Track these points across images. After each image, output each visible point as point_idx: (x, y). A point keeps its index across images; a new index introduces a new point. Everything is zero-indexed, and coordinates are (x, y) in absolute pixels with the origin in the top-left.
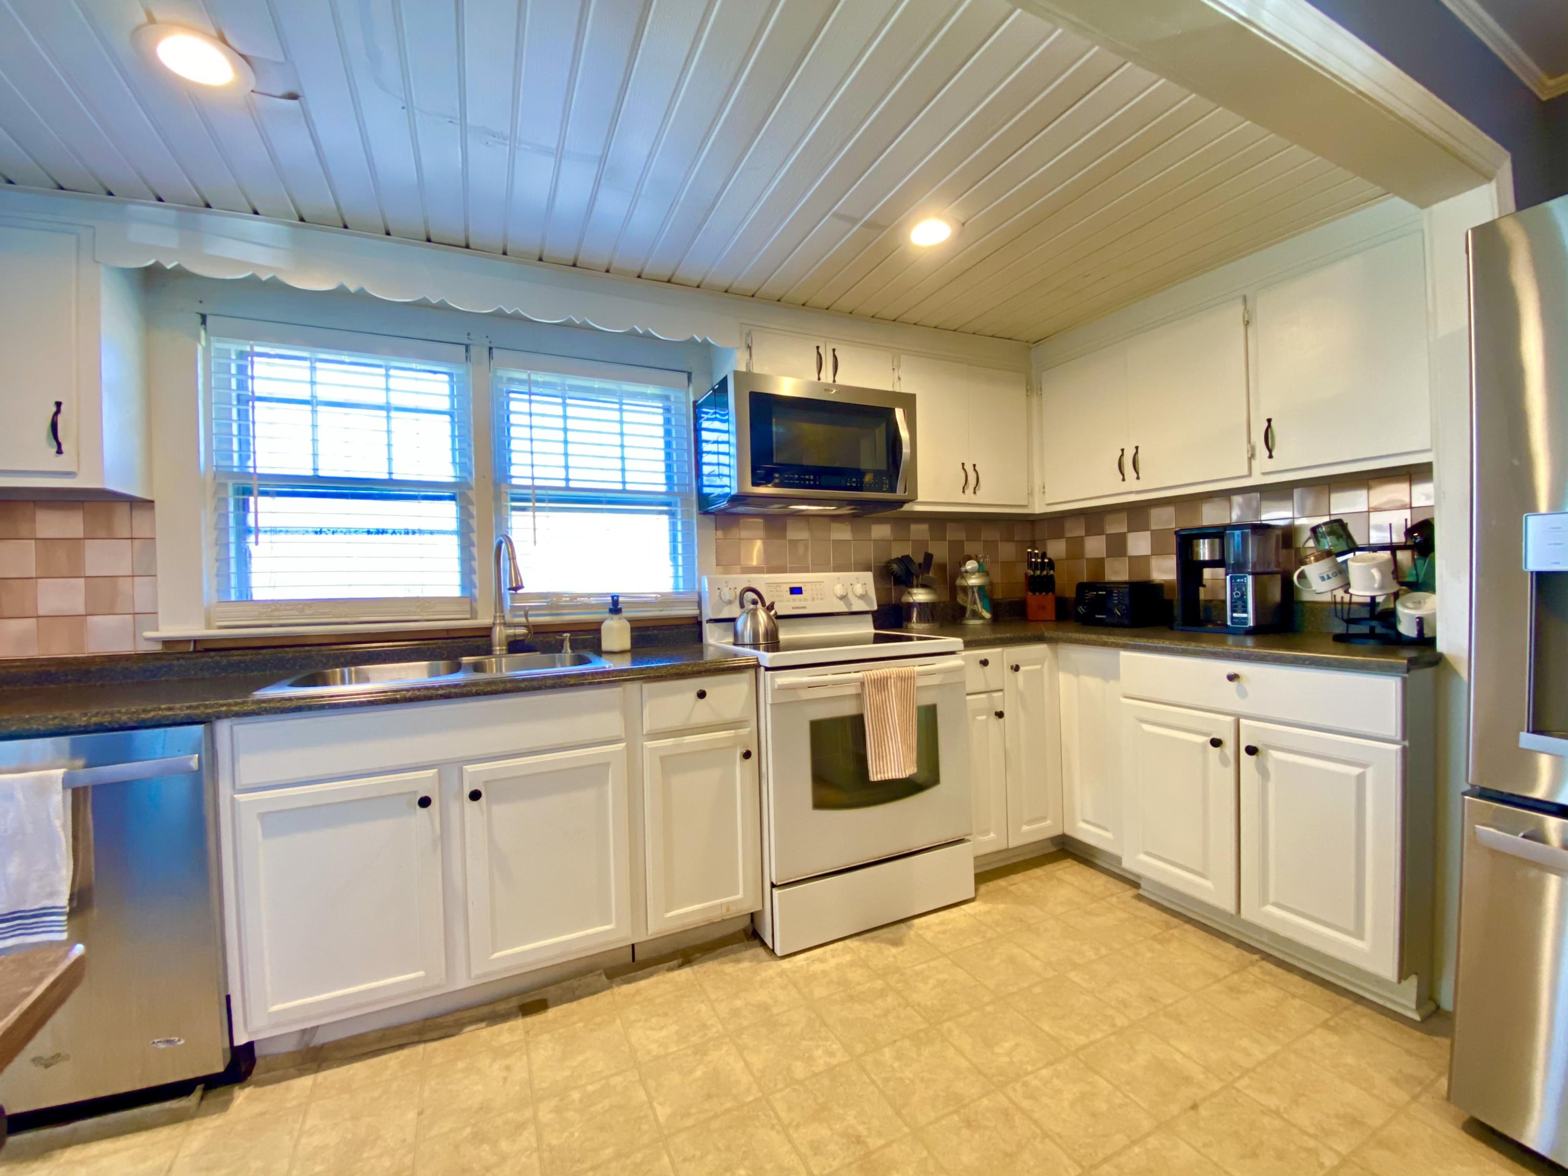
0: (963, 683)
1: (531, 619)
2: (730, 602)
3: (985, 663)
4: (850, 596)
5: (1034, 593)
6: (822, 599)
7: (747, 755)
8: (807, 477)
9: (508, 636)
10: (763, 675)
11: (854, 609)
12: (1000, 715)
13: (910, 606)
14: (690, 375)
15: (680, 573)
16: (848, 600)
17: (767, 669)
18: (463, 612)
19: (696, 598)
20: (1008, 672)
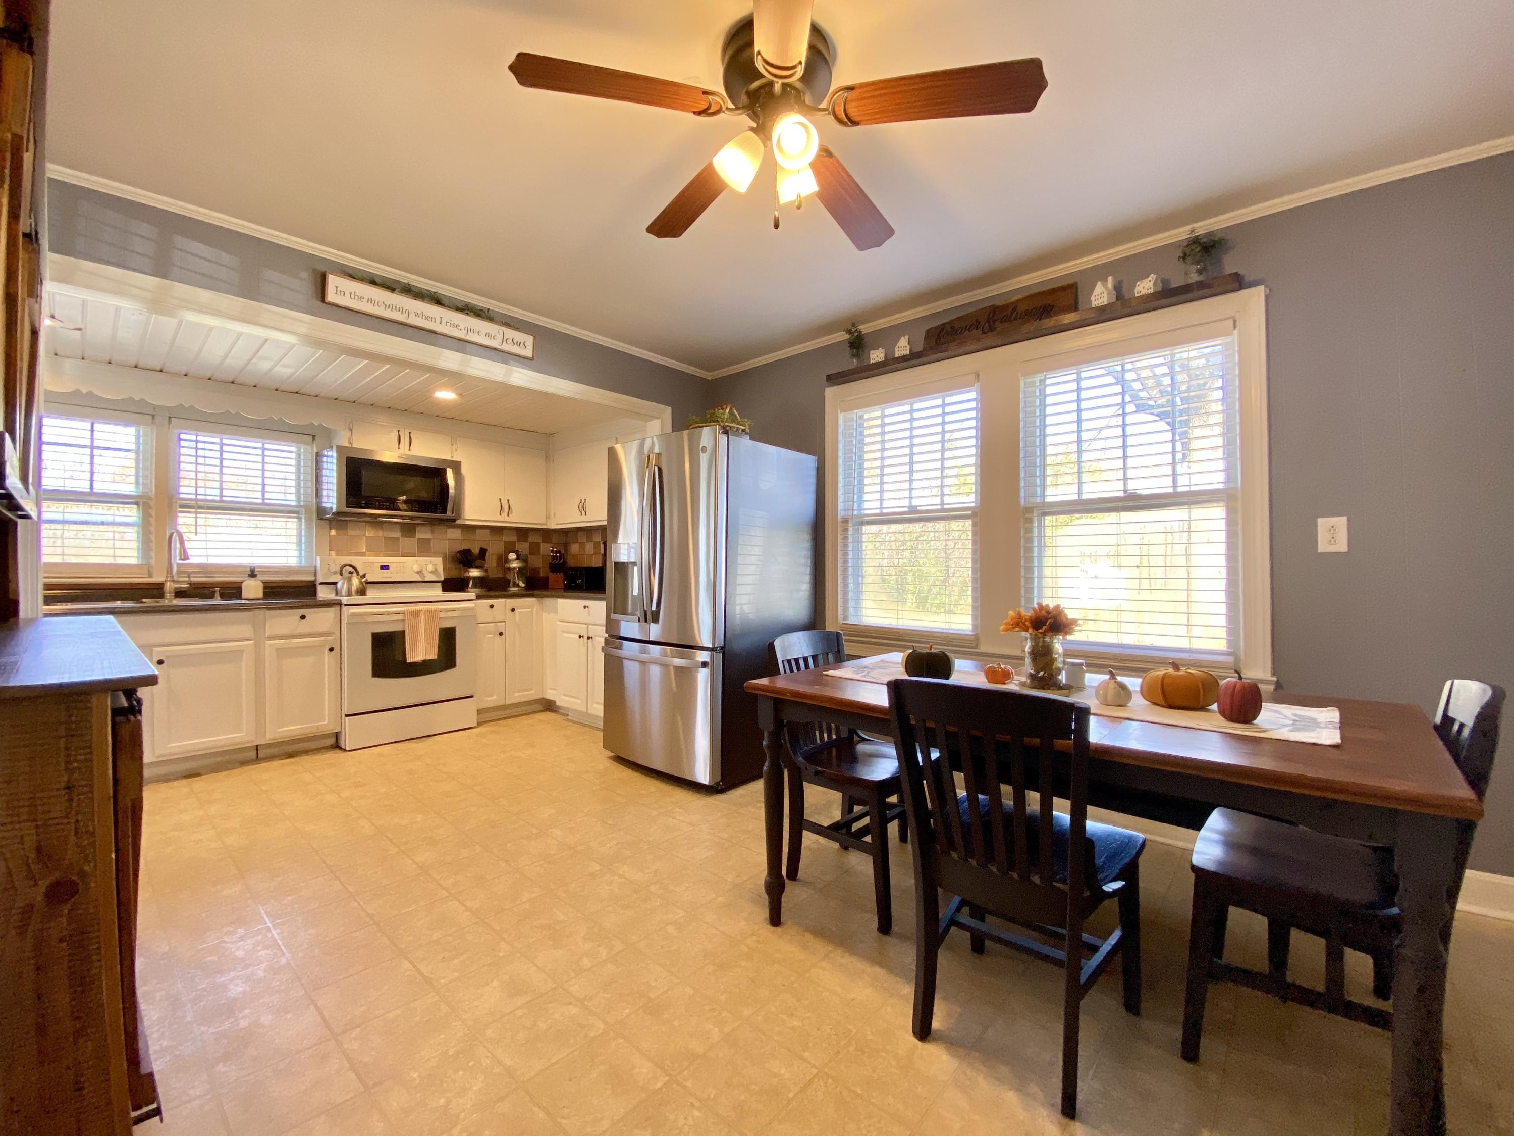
0: (475, 616)
1: (193, 579)
2: (335, 573)
3: (491, 607)
4: (425, 572)
5: (553, 573)
6: (403, 573)
7: (331, 650)
8: (385, 504)
9: (176, 588)
10: (344, 609)
11: (426, 579)
12: (501, 634)
13: (469, 578)
14: (314, 437)
15: (303, 554)
16: (423, 574)
17: (346, 605)
18: (144, 573)
19: (313, 570)
20: (509, 612)
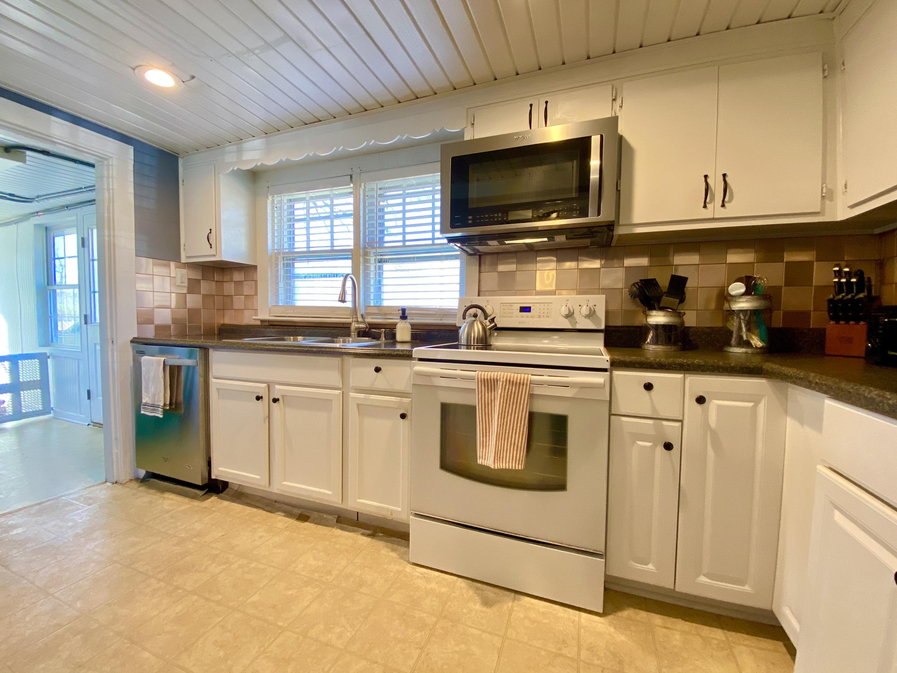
0: (614, 402)
3: (648, 387)
4: (576, 315)
5: (837, 322)
6: (547, 317)
7: (402, 416)
8: (496, 215)
9: (358, 328)
11: (578, 327)
12: (669, 446)
16: (575, 319)
20: (690, 403)
